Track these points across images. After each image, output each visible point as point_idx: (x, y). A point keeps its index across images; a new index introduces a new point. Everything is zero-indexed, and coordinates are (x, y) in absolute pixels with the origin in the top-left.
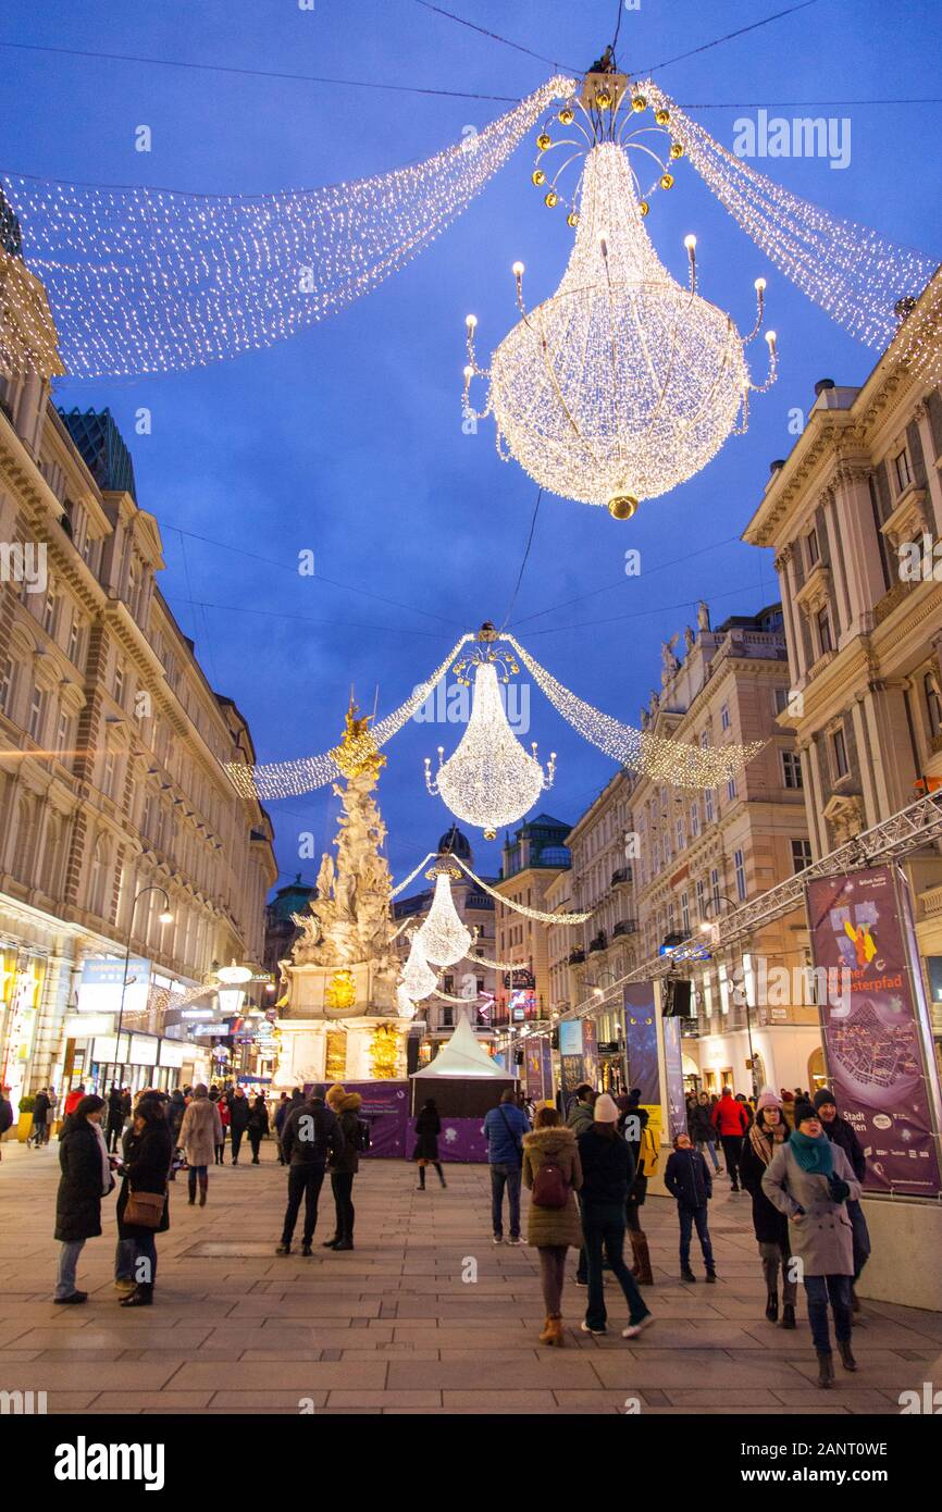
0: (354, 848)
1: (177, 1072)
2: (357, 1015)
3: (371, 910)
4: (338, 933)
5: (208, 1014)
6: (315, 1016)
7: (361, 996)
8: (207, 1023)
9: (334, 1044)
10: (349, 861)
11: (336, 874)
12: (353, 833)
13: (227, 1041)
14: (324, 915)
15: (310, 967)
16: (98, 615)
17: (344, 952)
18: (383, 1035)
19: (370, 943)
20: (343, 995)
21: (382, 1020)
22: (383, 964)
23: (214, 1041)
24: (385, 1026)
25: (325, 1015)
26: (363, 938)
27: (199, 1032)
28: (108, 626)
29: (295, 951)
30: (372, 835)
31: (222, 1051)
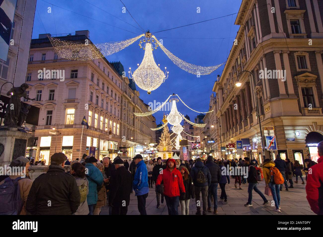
0: (165, 132)
1: (146, 158)
2: (166, 152)
3: (167, 139)
4: (164, 142)
5: (149, 151)
6: (162, 152)
7: (167, 150)
8: (149, 152)
9: (164, 155)
10: (165, 133)
11: (163, 135)
12: (165, 130)
13: (152, 154)
14: (162, 140)
15: (161, 146)
16: (134, 107)
17: (165, 145)
18: (169, 154)
19: (168, 144)
20: (165, 149)
21: (169, 152)
22: (169, 146)
23: (149, 154)
24: (170, 153)
25: (163, 152)
26: (167, 143)
27: (148, 153)
28: (135, 107)
29: (159, 144)
30: (167, 130)
31: (151, 155)
